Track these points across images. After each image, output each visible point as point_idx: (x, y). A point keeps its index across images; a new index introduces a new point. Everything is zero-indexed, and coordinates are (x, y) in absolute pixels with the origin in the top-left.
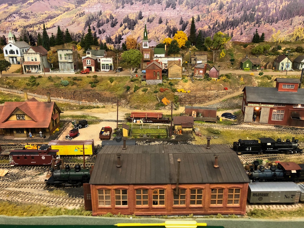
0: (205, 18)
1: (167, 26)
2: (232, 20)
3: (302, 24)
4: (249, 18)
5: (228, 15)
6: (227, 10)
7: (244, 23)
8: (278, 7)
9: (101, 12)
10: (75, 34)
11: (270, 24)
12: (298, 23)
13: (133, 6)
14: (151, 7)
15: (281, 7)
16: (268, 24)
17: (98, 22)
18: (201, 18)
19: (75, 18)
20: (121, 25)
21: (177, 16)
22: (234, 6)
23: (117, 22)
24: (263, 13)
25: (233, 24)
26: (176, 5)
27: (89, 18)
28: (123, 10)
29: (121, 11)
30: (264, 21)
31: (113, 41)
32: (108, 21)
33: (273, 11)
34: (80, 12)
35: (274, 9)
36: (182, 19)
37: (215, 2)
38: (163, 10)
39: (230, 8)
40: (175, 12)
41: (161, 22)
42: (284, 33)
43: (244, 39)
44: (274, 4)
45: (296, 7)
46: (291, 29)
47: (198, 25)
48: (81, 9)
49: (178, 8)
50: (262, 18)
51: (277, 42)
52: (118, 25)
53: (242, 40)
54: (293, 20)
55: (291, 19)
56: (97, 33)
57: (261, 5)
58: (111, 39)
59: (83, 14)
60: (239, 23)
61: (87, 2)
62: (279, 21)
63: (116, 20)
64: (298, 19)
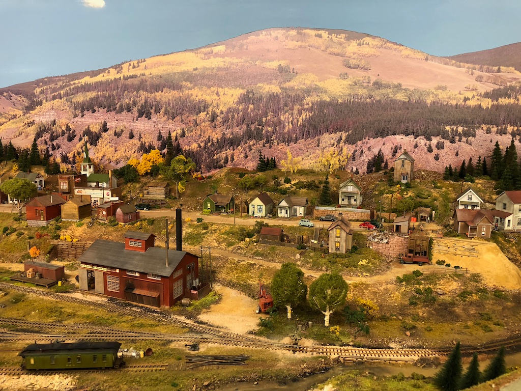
0: (192, 133)
1: (140, 142)
2: (231, 137)
3: (335, 146)
4: (255, 134)
5: (225, 129)
6: (222, 123)
7: (248, 141)
8: (296, 120)
9: (55, 121)
10: (22, 149)
11: (287, 144)
12: (329, 143)
13: (95, 114)
14: (118, 116)
15: (300, 120)
16: (283, 144)
17: (52, 135)
18: (186, 132)
19: (22, 128)
20: (80, 139)
21: (154, 129)
22: (232, 118)
23: (75, 135)
24: (275, 128)
25: (234, 143)
26: (151, 114)
27: (40, 129)
28: (83, 119)
29: (80, 120)
30: (277, 140)
31: (70, 161)
32: (63, 133)
33: (289, 125)
34: (28, 121)
35: (290, 123)
36: (160, 133)
37: (204, 111)
38: (135, 121)
39: (225, 121)
40: (150, 123)
42: (309, 158)
44: (289, 116)
45: (324, 121)
46: (318, 152)
47: (183, 142)
48: (30, 117)
49: (154, 118)
50: (274, 136)
51: (289, 171)
52: (76, 139)
54: (321, 140)
55: (316, 137)
56: (50, 149)
57: (270, 116)
58: (67, 157)
59: (32, 123)
60: (240, 142)
61: (38, 108)
62: (300, 140)
63: (74, 132)
64: (328, 139)
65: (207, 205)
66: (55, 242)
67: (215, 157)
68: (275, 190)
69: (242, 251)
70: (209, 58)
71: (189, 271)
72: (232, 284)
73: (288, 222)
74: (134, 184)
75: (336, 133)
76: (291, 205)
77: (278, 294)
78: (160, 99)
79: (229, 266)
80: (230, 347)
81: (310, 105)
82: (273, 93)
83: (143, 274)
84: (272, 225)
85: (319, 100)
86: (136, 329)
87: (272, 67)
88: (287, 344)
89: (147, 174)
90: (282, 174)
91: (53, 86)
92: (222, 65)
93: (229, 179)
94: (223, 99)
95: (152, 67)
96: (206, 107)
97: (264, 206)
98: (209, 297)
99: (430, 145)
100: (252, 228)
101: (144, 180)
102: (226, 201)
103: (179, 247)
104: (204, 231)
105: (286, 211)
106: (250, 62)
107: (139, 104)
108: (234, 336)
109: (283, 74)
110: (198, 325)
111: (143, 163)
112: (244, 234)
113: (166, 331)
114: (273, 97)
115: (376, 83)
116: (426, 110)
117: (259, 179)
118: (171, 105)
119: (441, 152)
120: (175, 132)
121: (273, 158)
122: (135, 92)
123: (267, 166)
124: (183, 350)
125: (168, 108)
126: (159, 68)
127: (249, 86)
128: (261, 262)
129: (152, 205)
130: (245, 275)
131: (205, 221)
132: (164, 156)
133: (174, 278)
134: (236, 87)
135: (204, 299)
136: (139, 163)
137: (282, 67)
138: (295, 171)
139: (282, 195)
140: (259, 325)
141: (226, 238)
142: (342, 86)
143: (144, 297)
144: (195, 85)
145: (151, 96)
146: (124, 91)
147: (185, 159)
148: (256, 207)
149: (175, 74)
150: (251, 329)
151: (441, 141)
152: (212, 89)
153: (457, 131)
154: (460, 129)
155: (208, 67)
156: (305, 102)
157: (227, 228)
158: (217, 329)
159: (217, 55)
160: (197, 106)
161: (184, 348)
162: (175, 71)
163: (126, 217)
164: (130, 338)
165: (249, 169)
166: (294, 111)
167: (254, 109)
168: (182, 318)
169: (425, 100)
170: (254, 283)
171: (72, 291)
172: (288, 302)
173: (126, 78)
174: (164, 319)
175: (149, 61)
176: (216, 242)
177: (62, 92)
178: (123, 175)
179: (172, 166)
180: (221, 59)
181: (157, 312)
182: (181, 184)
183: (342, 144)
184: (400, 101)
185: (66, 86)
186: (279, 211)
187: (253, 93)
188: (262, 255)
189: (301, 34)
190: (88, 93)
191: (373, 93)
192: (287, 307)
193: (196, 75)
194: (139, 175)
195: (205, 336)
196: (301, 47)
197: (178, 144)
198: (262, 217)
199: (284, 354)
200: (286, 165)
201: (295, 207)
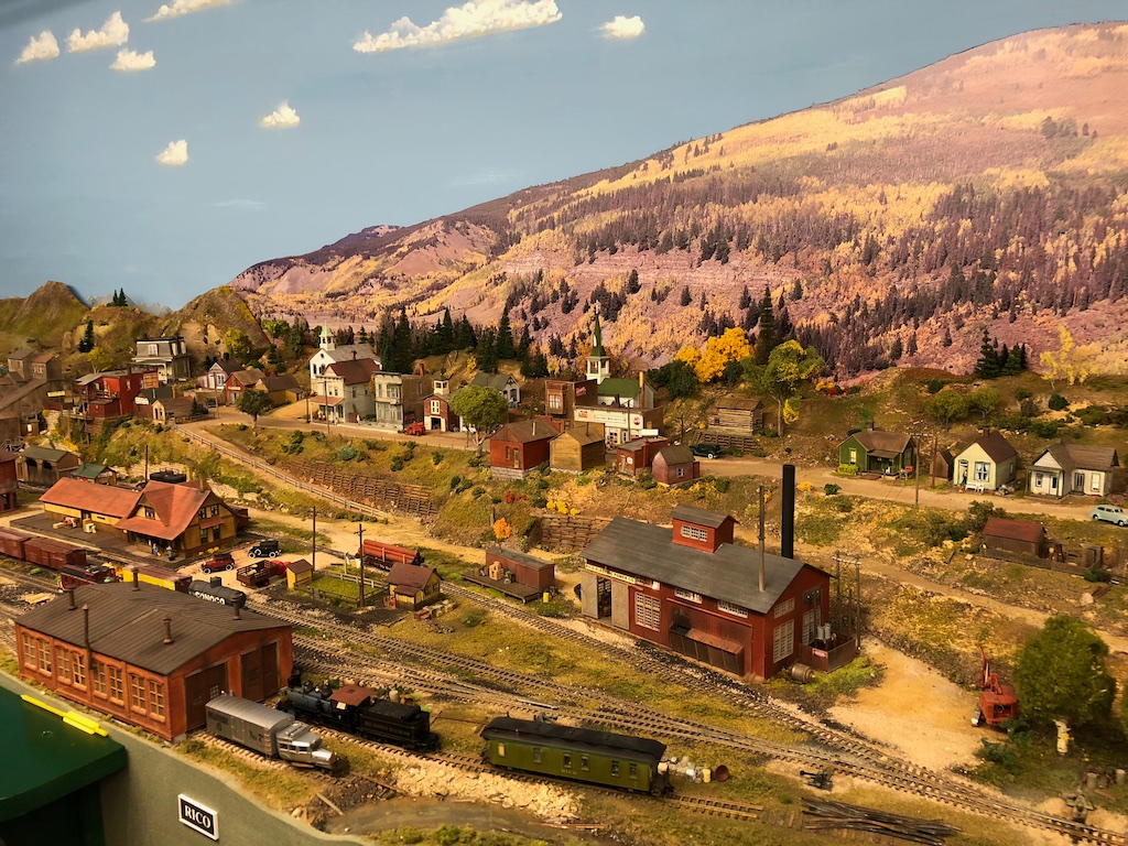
0: (817, 291)
1: (704, 312)
2: (911, 296)
4: (974, 289)
5: (896, 279)
6: (890, 264)
7: (955, 306)
9: (541, 272)
10: (483, 329)
11: (1059, 311)
13: (616, 257)
14: (661, 260)
16: (1050, 311)
17: (535, 300)
18: (805, 289)
19: (485, 288)
20: (586, 309)
21: (733, 284)
22: (916, 253)
23: (578, 301)
24: (1027, 273)
25: (917, 309)
26: (728, 251)
27: (515, 289)
28: (592, 268)
29: (587, 270)
30: (1033, 301)
31: (565, 351)
32: (555, 297)
33: (1067, 264)
34: (496, 274)
35: (1071, 260)
36: (746, 292)
37: (849, 240)
38: (694, 267)
39: (899, 259)
40: (726, 272)
41: (686, 300)
43: (959, 363)
44: (1070, 243)
47: (796, 310)
48: (498, 266)
49: (734, 261)
50: (1024, 292)
52: (579, 307)
53: (951, 364)
56: (531, 328)
57: (1014, 246)
58: (561, 344)
59: (502, 278)
60: (935, 307)
61: (513, 249)
62: (1097, 302)
63: (575, 293)
65: (849, 454)
66: (538, 512)
67: (871, 343)
68: (1023, 427)
69: (935, 570)
70: (865, 119)
71: (810, 605)
72: (908, 646)
73: (1059, 508)
74: (689, 401)
76: (1070, 469)
77: (1034, 691)
78: (750, 218)
79: (901, 601)
80: (906, 796)
82: (1027, 189)
83: (709, 601)
84: (1015, 512)
86: (694, 716)
87: (1025, 127)
88: (1055, 816)
89: (715, 379)
90: (1045, 386)
91: (539, 203)
92: (895, 132)
93: (903, 396)
94: (896, 209)
95: (736, 149)
96: (853, 230)
97: (993, 465)
98: (853, 670)
100: (960, 517)
101: (709, 393)
102: (895, 448)
103: (787, 550)
104: (842, 515)
105: (1055, 480)
106: (967, 119)
107: (704, 232)
108: (915, 770)
109: (1057, 140)
110: (828, 729)
111: (708, 358)
112: (941, 530)
113: (756, 731)
114: (1026, 200)
117: (980, 397)
118: (774, 230)
120: (780, 289)
121: (1020, 345)
122: (698, 207)
123: (1002, 366)
124: (795, 781)
125: (767, 238)
126: (751, 151)
127: (963, 176)
128: (983, 601)
129: (725, 448)
130: (942, 630)
131: (844, 492)
132: (752, 340)
133: (776, 616)
134: (928, 180)
135: (842, 671)
136: (700, 358)
137: (1054, 124)
138: (1082, 380)
139: (1042, 440)
140: (979, 755)
141: (896, 536)
143: (710, 650)
144: (831, 183)
145: (730, 212)
146: (676, 204)
147: (800, 348)
148: (971, 466)
149: (785, 161)
150: (960, 762)
152: (870, 188)
155: (861, 139)
156: (1116, 205)
157: (899, 512)
158: (874, 747)
159: (886, 110)
160: (831, 230)
161: (799, 778)
162: (786, 154)
163: (672, 472)
164: (681, 734)
165: (954, 372)
166: (1082, 231)
167: (974, 229)
168: (792, 708)
170: (964, 649)
171: (567, 615)
172: (1060, 711)
173: (679, 178)
174: (752, 705)
175: (730, 138)
176: (871, 542)
177: (556, 215)
178: (667, 382)
179: (771, 366)
180: (895, 120)
181: (737, 686)
182: (791, 404)
185: (563, 202)
186: (1034, 480)
187: (973, 191)
188: (987, 585)
189: (1111, 37)
190: (603, 215)
192: (1058, 723)
193: (834, 160)
194: (698, 383)
195: (844, 758)
196: (1108, 69)
197: (786, 316)
198: (986, 492)
199: (1047, 840)
200: (1055, 365)
201: (1080, 471)
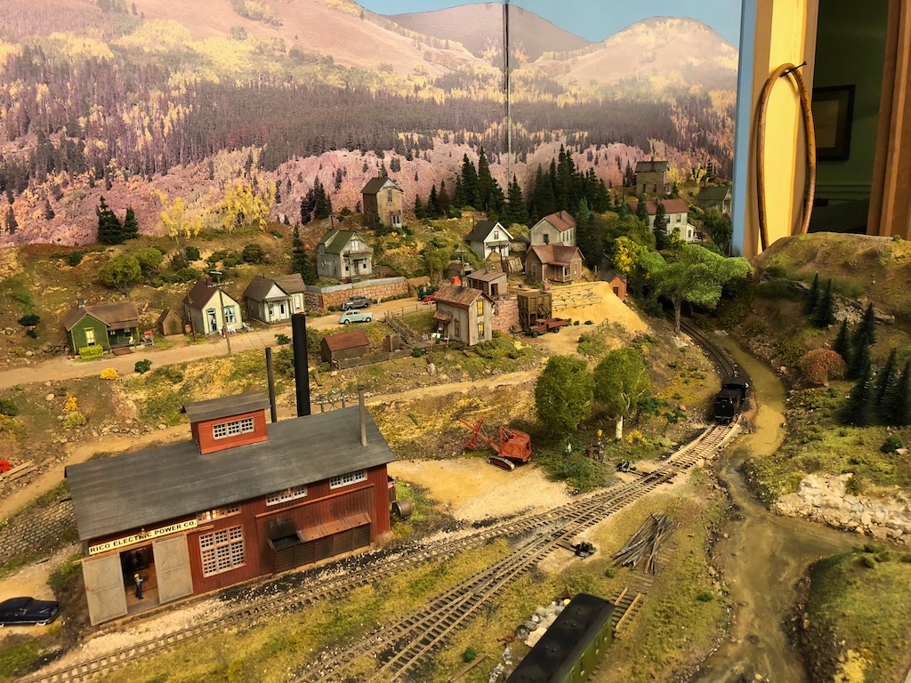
3: (243, 175)
8: (157, 124)
12: (231, 170)
15: (168, 124)
16: (139, 177)
24: (112, 141)
25: (8, 181)
30: (123, 168)
33: (144, 134)
35: (146, 130)
42: (197, 204)
43: (65, 235)
44: (143, 114)
45: (215, 125)
46: (214, 190)
50: (113, 160)
51: (182, 235)
53: (59, 237)
54: (215, 165)
55: (206, 160)
57: (95, 114)
60: (27, 178)
62: (173, 168)
64: (227, 161)
65: (85, 335)
75: (241, 150)
81: (184, 91)
82: (95, 58)
85: (199, 80)
99: (383, 165)
105: (282, 306)
109: (112, 14)
114: (94, 69)
115: (294, 53)
116: (372, 105)
117: (149, 257)
119: (399, 176)
127: (28, 37)
142: (238, 54)
148: (218, 313)
151: (395, 157)
153: (412, 139)
154: (416, 137)
167: (53, 95)
169: (368, 87)
183: (254, 171)
184: (334, 89)
188: (367, 388)
191: (292, 71)
